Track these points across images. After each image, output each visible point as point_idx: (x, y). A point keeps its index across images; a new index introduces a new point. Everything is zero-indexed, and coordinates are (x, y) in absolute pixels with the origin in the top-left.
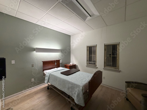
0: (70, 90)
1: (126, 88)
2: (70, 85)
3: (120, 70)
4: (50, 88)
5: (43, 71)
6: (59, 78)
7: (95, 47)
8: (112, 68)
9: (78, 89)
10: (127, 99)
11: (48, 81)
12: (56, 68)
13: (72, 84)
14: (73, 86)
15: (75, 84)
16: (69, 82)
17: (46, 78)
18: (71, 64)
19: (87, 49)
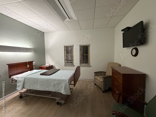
0: (56, 86)
1: (94, 77)
2: (56, 82)
3: (91, 65)
4: (24, 95)
5: (10, 77)
6: (41, 79)
7: (72, 47)
8: (86, 65)
9: (64, 83)
10: (95, 84)
11: (23, 87)
12: (29, 72)
13: (58, 80)
14: (59, 82)
15: (61, 80)
16: (55, 80)
17: (18, 84)
18: (47, 65)
19: (64, 49)
